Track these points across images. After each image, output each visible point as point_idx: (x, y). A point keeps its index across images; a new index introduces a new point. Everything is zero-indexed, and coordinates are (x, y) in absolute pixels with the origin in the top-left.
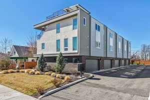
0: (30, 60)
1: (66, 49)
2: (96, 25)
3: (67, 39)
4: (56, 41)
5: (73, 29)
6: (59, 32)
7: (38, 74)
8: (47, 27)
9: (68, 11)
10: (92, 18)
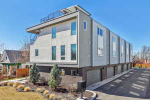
0: (23, 66)
1: (63, 58)
2: (98, 29)
3: (64, 46)
4: (51, 47)
5: (72, 35)
6: (55, 37)
7: (28, 91)
8: (41, 30)
9: (65, 12)
10: (93, 22)
